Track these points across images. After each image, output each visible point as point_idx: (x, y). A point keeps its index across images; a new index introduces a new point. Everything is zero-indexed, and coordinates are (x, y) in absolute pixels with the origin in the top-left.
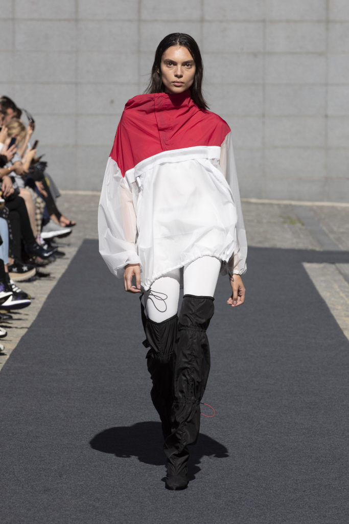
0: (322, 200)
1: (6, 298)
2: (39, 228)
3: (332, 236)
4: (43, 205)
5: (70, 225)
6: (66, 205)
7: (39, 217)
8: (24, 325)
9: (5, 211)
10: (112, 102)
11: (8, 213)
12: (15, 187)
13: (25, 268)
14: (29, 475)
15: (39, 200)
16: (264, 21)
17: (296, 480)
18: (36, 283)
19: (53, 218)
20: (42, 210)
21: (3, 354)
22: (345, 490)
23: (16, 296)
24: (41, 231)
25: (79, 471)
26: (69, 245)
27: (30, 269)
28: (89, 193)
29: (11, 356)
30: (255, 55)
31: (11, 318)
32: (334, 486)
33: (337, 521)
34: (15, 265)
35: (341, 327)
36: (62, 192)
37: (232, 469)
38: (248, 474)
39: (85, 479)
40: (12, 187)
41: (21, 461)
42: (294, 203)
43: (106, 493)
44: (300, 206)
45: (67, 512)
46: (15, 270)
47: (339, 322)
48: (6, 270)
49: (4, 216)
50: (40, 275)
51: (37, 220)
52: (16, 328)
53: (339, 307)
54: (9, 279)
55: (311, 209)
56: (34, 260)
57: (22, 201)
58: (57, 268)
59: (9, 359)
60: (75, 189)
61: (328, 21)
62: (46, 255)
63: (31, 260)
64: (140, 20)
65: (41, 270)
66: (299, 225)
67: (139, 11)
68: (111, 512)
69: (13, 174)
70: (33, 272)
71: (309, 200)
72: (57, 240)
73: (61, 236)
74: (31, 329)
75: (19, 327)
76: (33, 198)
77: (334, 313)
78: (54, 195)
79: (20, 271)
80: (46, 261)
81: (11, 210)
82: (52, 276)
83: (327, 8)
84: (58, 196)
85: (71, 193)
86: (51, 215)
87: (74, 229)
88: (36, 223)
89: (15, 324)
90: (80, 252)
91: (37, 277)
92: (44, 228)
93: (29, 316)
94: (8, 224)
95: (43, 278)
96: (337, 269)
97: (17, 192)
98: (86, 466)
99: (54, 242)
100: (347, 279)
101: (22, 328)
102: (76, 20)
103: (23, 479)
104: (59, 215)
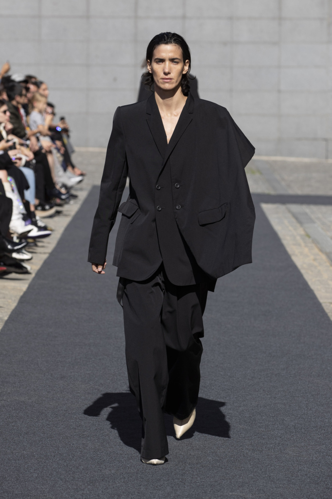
0: (276, 155)
3: (283, 183)
5: (82, 175)
6: (80, 159)
8: (47, 251)
10: (115, 79)
12: (39, 144)
14: (49, 366)
16: (231, 18)
17: (254, 370)
18: (56, 219)
22: (291, 378)
23: (40, 229)
25: (88, 363)
26: (81, 189)
27: (51, 207)
30: (225, 44)
31: (36, 245)
32: (282, 375)
33: (285, 401)
34: (40, 205)
36: (76, 149)
37: (205, 362)
38: (217, 366)
39: (92, 369)
41: (43, 355)
42: (255, 158)
43: (108, 379)
44: (259, 160)
45: (78, 394)
46: (40, 208)
50: (58, 213)
52: (40, 253)
53: (288, 238)
54: (35, 216)
55: (267, 162)
56: (54, 201)
58: (72, 208)
59: (34, 279)
60: (86, 146)
61: (280, 18)
62: (63, 197)
63: (52, 201)
64: (136, 17)
66: (258, 175)
67: (136, 10)
70: (53, 211)
71: (267, 155)
74: (52, 254)
75: (42, 252)
77: (285, 242)
78: (69, 151)
79: (44, 209)
80: (64, 202)
84: (73, 151)
85: (83, 149)
89: (38, 250)
90: (90, 195)
91: (57, 215)
93: (49, 246)
95: (61, 215)
96: (287, 208)
98: (93, 359)
100: (295, 216)
101: (45, 253)
102: (88, 17)
103: (45, 369)
104: (73, 167)
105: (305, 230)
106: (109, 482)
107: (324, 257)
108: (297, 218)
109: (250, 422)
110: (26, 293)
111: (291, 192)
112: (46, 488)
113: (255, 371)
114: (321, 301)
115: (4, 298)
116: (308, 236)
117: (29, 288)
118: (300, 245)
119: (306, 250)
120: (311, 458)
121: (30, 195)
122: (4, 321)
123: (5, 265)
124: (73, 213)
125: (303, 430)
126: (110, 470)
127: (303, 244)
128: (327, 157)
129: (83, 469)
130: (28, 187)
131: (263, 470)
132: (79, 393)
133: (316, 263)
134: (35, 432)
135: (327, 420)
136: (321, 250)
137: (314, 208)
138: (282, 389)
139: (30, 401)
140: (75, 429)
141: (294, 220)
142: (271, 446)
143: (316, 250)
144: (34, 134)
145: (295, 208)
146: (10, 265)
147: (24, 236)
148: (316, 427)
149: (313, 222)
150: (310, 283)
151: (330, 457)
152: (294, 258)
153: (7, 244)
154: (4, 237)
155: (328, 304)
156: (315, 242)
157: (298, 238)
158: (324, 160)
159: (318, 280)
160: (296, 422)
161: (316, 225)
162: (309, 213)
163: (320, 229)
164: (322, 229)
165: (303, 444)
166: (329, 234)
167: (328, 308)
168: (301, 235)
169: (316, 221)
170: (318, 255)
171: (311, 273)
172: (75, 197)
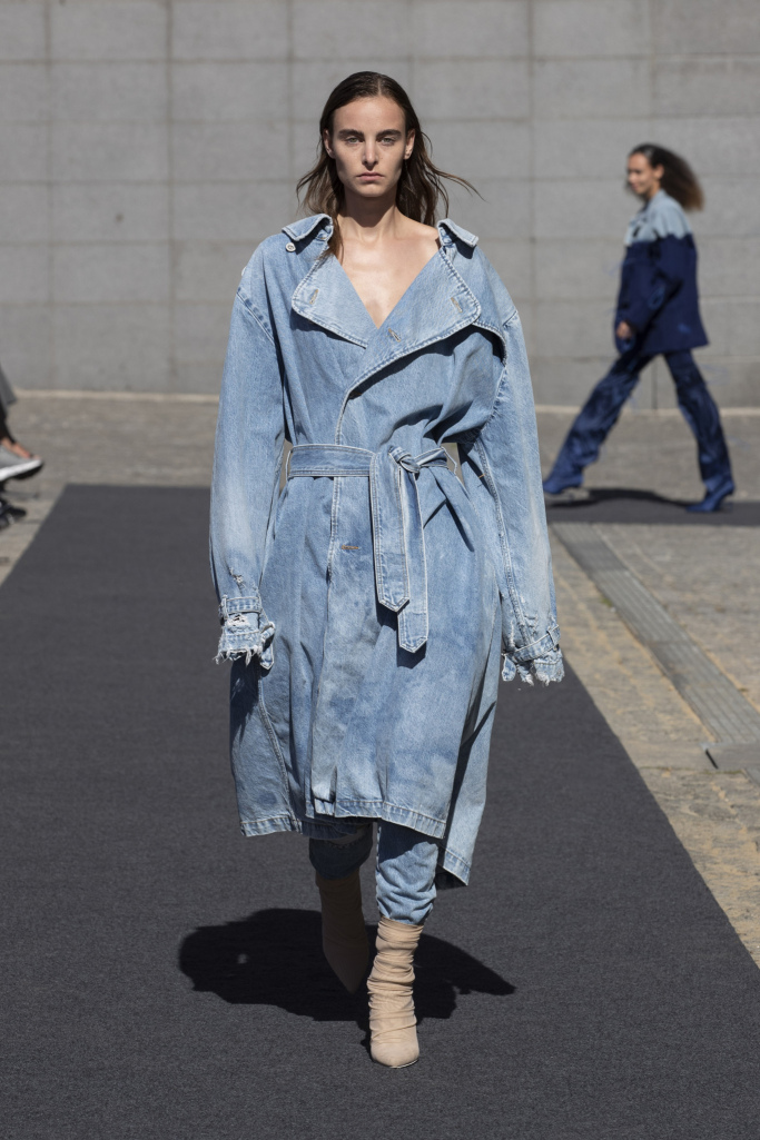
6: (33, 419)
10: (119, 218)
22: (560, 958)
25: (49, 932)
26: (37, 496)
28: (78, 395)
33: (544, 1017)
39: (60, 946)
43: (101, 972)
58: (12, 543)
60: (51, 387)
61: (532, 58)
64: (170, 61)
67: (169, 44)
68: (109, 1009)
83: (530, 33)
84: (13, 400)
85: (43, 394)
90: (58, 508)
96: (555, 534)
98: (63, 922)
100: (575, 553)
102: (49, 63)
105: (599, 590)
107: (646, 654)
108: (578, 559)
109: (455, 1072)
113: (471, 942)
114: (638, 764)
116: (607, 601)
118: (586, 625)
119: (602, 637)
124: (15, 556)
125: (589, 1089)
127: (593, 623)
128: (655, 406)
132: (27, 1007)
133: (625, 671)
135: (649, 1062)
136: (639, 638)
137: (621, 530)
138: (538, 987)
140: (16, 1097)
141: (572, 562)
142: (510, 1129)
143: (627, 638)
145: (575, 532)
148: (622, 1079)
149: (622, 567)
150: (609, 720)
155: (656, 772)
156: (623, 615)
157: (582, 607)
158: (648, 412)
159: (631, 713)
160: (573, 1068)
161: (627, 574)
162: (610, 545)
163: (636, 582)
164: (642, 583)
165: (588, 1124)
166: (657, 594)
167: (654, 780)
168: (589, 601)
169: (626, 563)
170: (632, 648)
171: (612, 694)
172: (20, 513)
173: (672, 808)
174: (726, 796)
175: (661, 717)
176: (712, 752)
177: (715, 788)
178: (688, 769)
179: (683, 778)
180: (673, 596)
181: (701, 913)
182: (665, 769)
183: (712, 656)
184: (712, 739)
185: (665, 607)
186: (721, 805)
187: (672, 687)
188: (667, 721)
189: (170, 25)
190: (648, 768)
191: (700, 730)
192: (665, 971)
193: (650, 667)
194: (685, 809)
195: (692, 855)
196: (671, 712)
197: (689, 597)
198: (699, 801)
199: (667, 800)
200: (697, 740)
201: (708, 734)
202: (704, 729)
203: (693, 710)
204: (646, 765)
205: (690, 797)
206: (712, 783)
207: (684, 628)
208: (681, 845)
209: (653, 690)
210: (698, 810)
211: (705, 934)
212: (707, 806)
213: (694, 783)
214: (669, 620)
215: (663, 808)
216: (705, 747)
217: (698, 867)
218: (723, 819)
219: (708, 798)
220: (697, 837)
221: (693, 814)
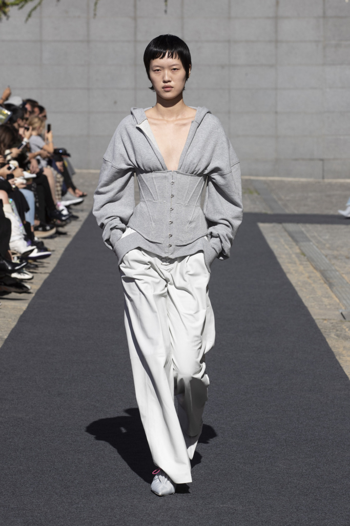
0: (273, 176)
1: (31, 251)
2: (60, 197)
3: (280, 203)
4: (61, 179)
5: (83, 196)
6: (81, 181)
7: (59, 188)
8: (47, 271)
9: (33, 185)
10: (115, 103)
11: (35, 187)
12: (40, 167)
13: (48, 228)
14: (47, 383)
15: (59, 176)
16: (229, 41)
18: (57, 239)
19: (70, 190)
20: (62, 183)
21: (30, 293)
22: (283, 392)
24: (61, 200)
25: (85, 380)
26: (82, 211)
27: (52, 228)
29: (37, 294)
30: (223, 67)
31: (37, 266)
32: (275, 390)
33: (276, 415)
34: (41, 225)
35: (285, 270)
36: (76, 170)
39: (89, 386)
40: (37, 168)
41: (41, 373)
42: (252, 178)
43: (104, 396)
44: (257, 181)
46: (40, 229)
47: (284, 267)
48: (32, 230)
49: (33, 189)
50: (59, 233)
51: (58, 191)
52: (41, 273)
53: (284, 256)
55: (265, 182)
56: (54, 222)
57: (45, 178)
58: (73, 229)
59: (34, 297)
60: (88, 168)
61: (277, 41)
62: (64, 218)
63: (52, 222)
65: (61, 229)
66: (255, 195)
67: (135, 34)
69: (39, 157)
70: (54, 231)
71: (264, 175)
72: (73, 207)
73: (76, 204)
74: (51, 274)
75: (43, 272)
76: (54, 175)
77: (280, 260)
78: (70, 173)
79: (45, 230)
80: (64, 223)
81: (38, 184)
82: (68, 234)
83: (276, 32)
84: (74, 173)
85: (85, 171)
86: (68, 188)
87: (86, 199)
88: (57, 193)
89: (40, 270)
90: (90, 216)
91: (57, 235)
92: (63, 198)
93: (51, 264)
94: (35, 195)
95: (62, 236)
96: (283, 227)
97: (41, 170)
98: (90, 376)
99: (71, 209)
100: (291, 234)
101: (45, 273)
102: (88, 42)
103: (43, 386)
104: (74, 189)
105: (300, 249)
106: (103, 495)
107: (318, 274)
108: (292, 237)
109: (242, 436)
110: (25, 312)
111: (287, 211)
112: (41, 502)
113: (248, 386)
114: (314, 317)
115: (4, 317)
116: (303, 254)
117: (28, 307)
118: (295, 263)
119: (301, 268)
120: (301, 471)
121: (30, 216)
122: (4, 340)
123: (5, 285)
124: (73, 234)
125: (294, 443)
126: (104, 484)
127: (298, 262)
128: (323, 178)
129: (78, 483)
130: (28, 209)
131: (253, 483)
133: (310, 281)
134: (32, 448)
135: (317, 434)
136: (315, 268)
137: (309, 226)
138: (274, 404)
139: (28, 417)
140: (71, 444)
141: (290, 239)
143: (311, 268)
144: (34, 157)
145: (291, 227)
146: (11, 285)
147: (25, 257)
148: (306, 440)
149: (309, 241)
150: (304, 300)
151: (319, 469)
152: (289, 276)
153: (7, 264)
154: (4, 259)
155: (321, 321)
156: (310, 260)
157: (294, 256)
158: (320, 180)
159: (312, 297)
160: (287, 435)
161: (311, 243)
162: (305, 232)
163: (315, 247)
164: (317, 247)
165: (293, 457)
166: (323, 252)
167: (321, 324)
168: (296, 254)
169: (311, 239)
170: (313, 272)
171: (305, 290)
172: (76, 218)
173: (328, 335)
174: (349, 330)
175: (324, 299)
176: (343, 313)
177: (345, 327)
178: (334, 320)
179: (332, 323)
180: (329, 252)
181: (338, 376)
182: (325, 320)
183: (344, 276)
184: (343, 308)
185: (326, 256)
186: (347, 334)
187: (328, 288)
188: (326, 301)
189: (136, 27)
190: (318, 319)
191: (339, 304)
192: (324, 398)
193: (320, 280)
194: (333, 335)
195: (335, 353)
196: (328, 297)
197: (335, 253)
198: (338, 332)
199: (325, 332)
200: (338, 308)
201: (342, 306)
202: (341, 304)
203: (337, 297)
204: (318, 318)
205: (335, 331)
206: (343, 325)
207: (334, 264)
208: (331, 349)
209: (321, 288)
210: (338, 336)
211: (339, 384)
212: (341, 334)
213: (337, 325)
214: (328, 261)
215: (324, 335)
216: (341, 311)
217: (337, 358)
218: (347, 339)
219: (342, 331)
220: (337, 346)
221: (336, 337)
